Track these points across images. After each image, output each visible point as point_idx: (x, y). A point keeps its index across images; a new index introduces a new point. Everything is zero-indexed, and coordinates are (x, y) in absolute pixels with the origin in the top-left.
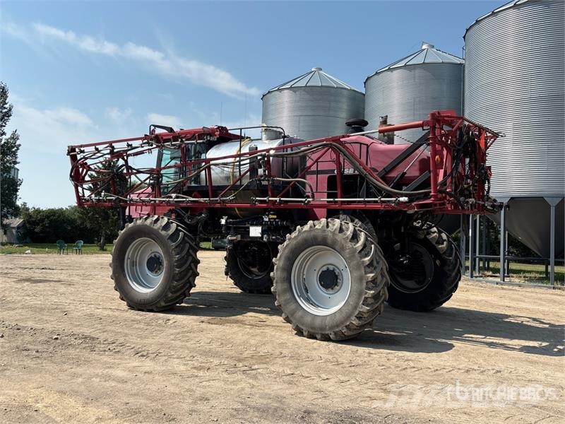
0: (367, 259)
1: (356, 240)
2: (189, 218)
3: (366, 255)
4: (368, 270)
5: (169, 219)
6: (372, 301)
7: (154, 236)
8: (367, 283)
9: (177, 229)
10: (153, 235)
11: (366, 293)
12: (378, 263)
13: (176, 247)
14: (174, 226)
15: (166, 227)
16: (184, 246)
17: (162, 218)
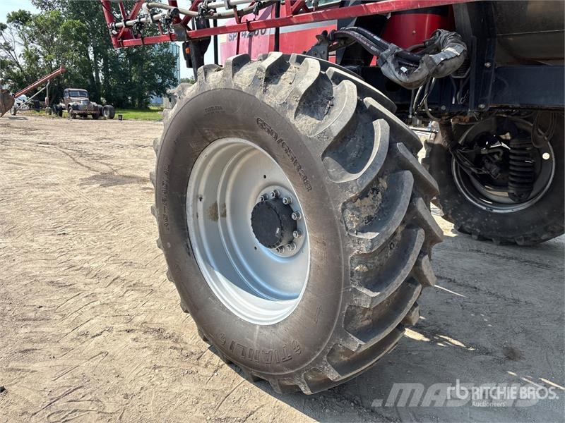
2: (400, 60)
5: (324, 66)
7: (269, 138)
9: (360, 105)
10: (263, 133)
13: (363, 195)
14: (347, 94)
15: (315, 99)
16: (395, 184)
17: (300, 60)
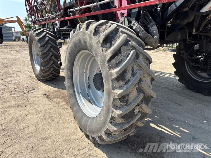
0: (116, 70)
1: (108, 44)
3: (117, 65)
4: (117, 84)
6: (122, 121)
8: (114, 100)
11: (113, 112)
12: (133, 74)
